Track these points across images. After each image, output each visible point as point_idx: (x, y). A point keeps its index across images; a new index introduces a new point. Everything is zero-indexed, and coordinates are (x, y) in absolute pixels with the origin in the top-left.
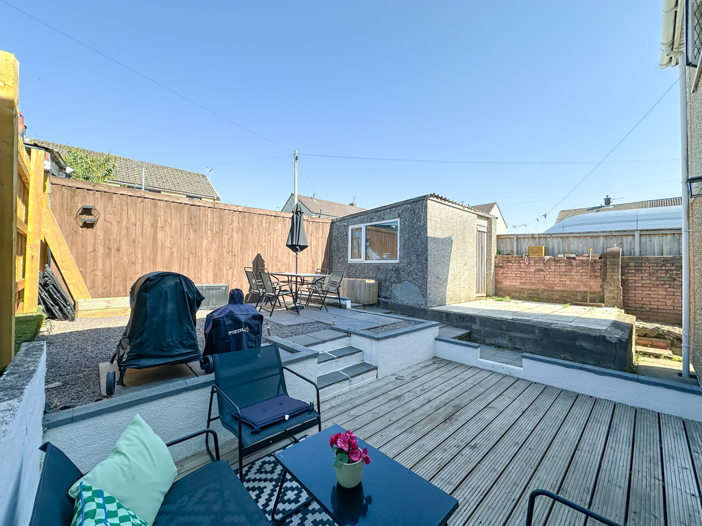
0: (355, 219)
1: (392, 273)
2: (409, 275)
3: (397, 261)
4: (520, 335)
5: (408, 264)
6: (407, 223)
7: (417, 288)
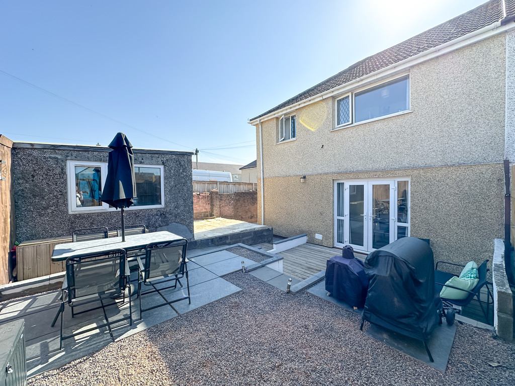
0: (86, 154)
1: (157, 217)
2: (176, 217)
3: (163, 205)
4: (246, 238)
5: (176, 207)
6: (172, 172)
7: (185, 227)
